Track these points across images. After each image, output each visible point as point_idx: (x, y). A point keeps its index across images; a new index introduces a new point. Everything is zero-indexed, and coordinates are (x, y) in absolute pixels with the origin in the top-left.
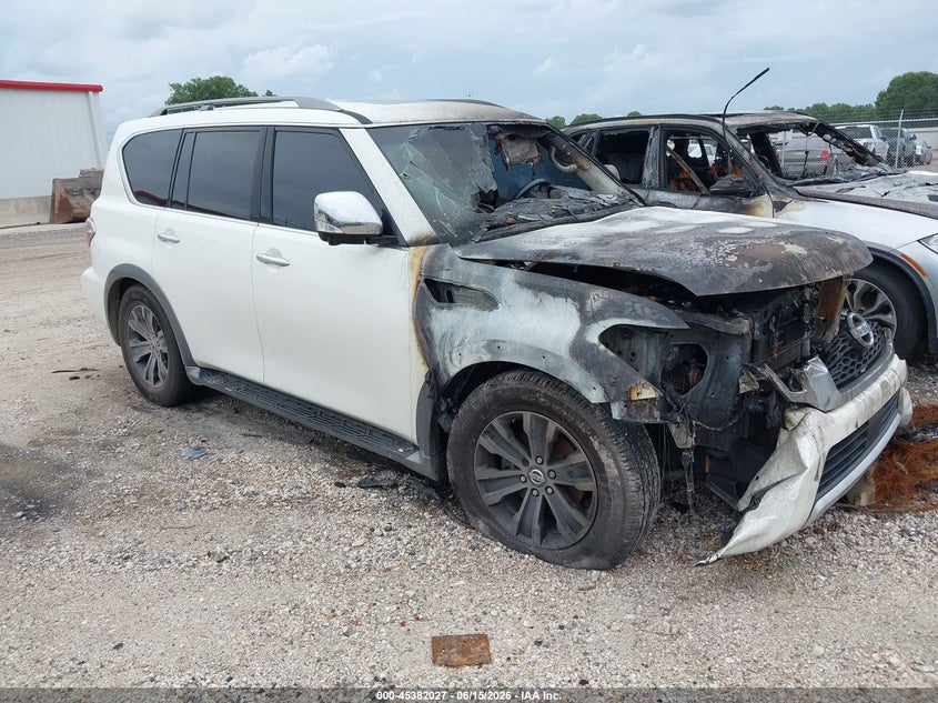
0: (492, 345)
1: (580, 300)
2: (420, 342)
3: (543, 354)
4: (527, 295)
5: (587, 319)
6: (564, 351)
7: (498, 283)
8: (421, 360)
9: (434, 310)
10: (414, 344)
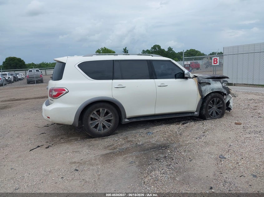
0: (212, 89)
1: (220, 81)
2: (200, 92)
3: (219, 89)
4: (214, 82)
5: (222, 83)
6: (222, 88)
7: (210, 81)
8: (200, 95)
9: (202, 87)
10: (198, 93)
